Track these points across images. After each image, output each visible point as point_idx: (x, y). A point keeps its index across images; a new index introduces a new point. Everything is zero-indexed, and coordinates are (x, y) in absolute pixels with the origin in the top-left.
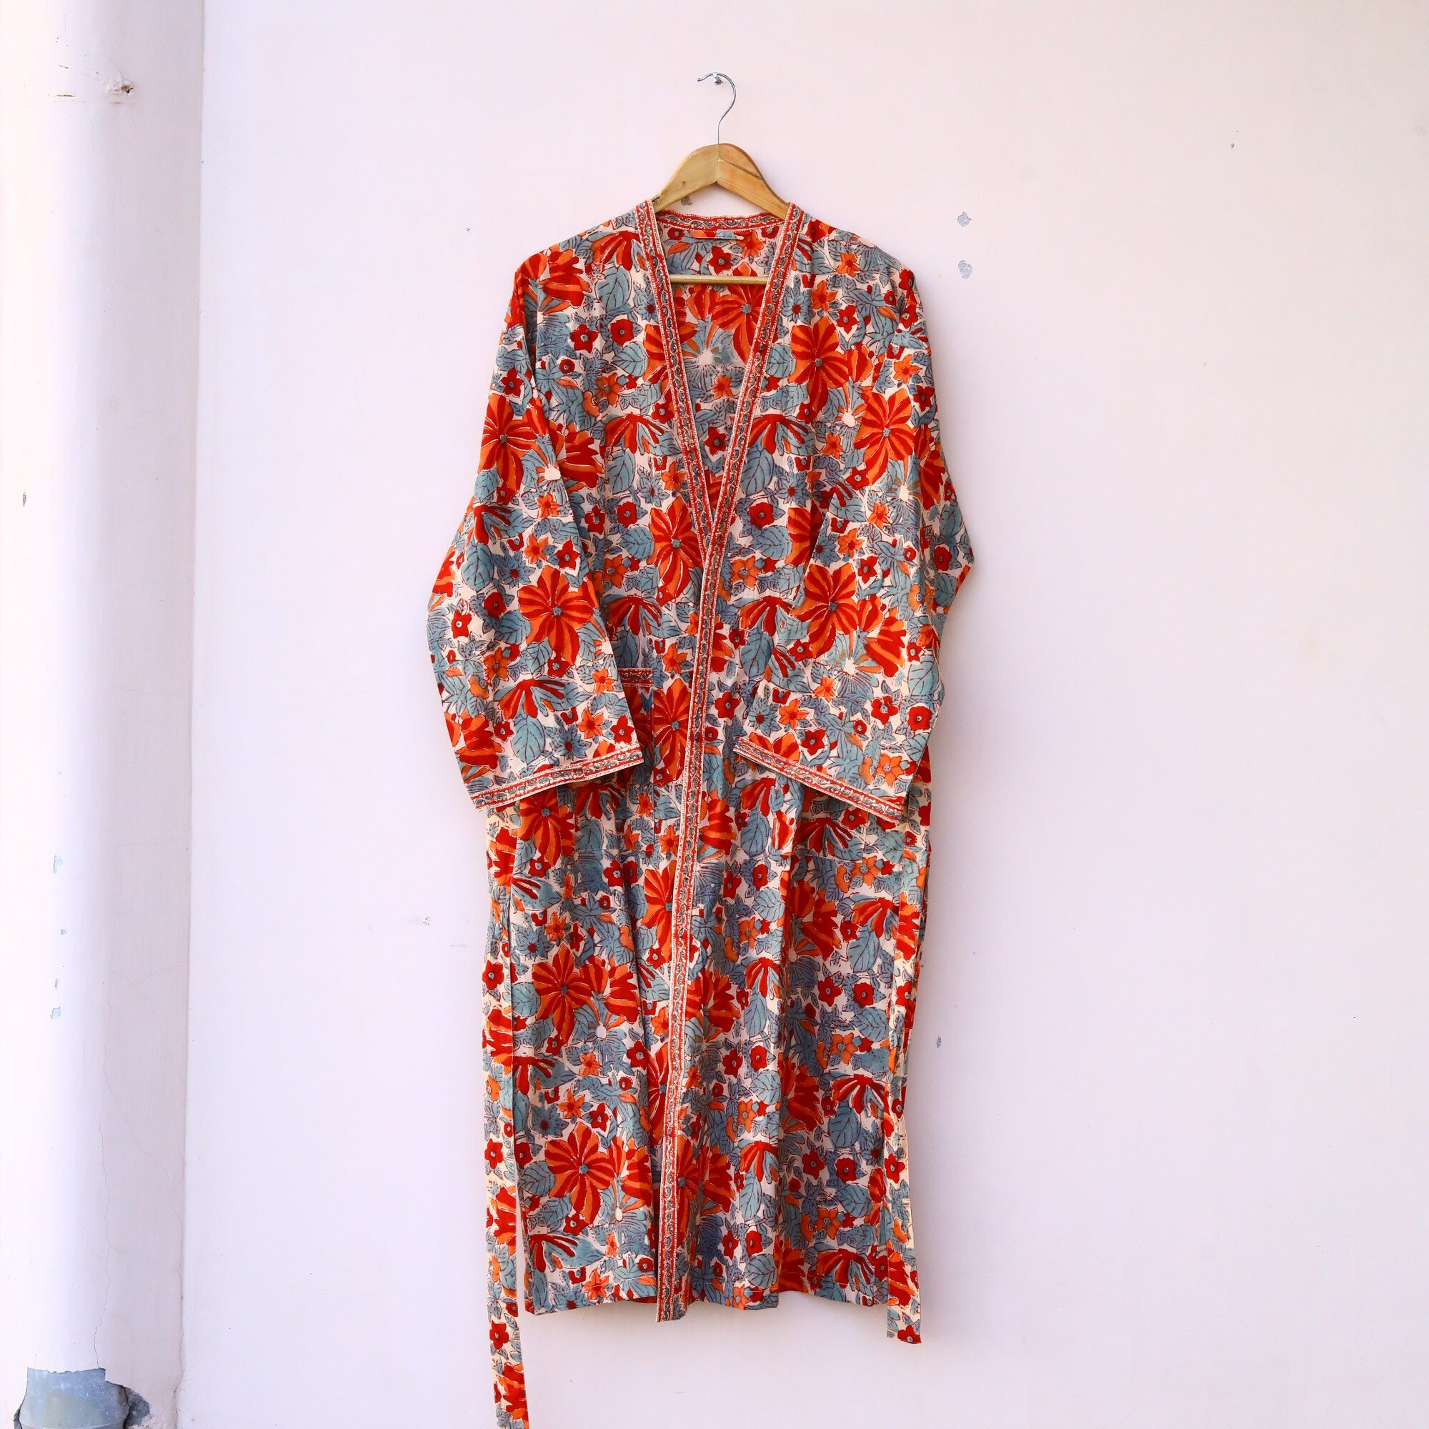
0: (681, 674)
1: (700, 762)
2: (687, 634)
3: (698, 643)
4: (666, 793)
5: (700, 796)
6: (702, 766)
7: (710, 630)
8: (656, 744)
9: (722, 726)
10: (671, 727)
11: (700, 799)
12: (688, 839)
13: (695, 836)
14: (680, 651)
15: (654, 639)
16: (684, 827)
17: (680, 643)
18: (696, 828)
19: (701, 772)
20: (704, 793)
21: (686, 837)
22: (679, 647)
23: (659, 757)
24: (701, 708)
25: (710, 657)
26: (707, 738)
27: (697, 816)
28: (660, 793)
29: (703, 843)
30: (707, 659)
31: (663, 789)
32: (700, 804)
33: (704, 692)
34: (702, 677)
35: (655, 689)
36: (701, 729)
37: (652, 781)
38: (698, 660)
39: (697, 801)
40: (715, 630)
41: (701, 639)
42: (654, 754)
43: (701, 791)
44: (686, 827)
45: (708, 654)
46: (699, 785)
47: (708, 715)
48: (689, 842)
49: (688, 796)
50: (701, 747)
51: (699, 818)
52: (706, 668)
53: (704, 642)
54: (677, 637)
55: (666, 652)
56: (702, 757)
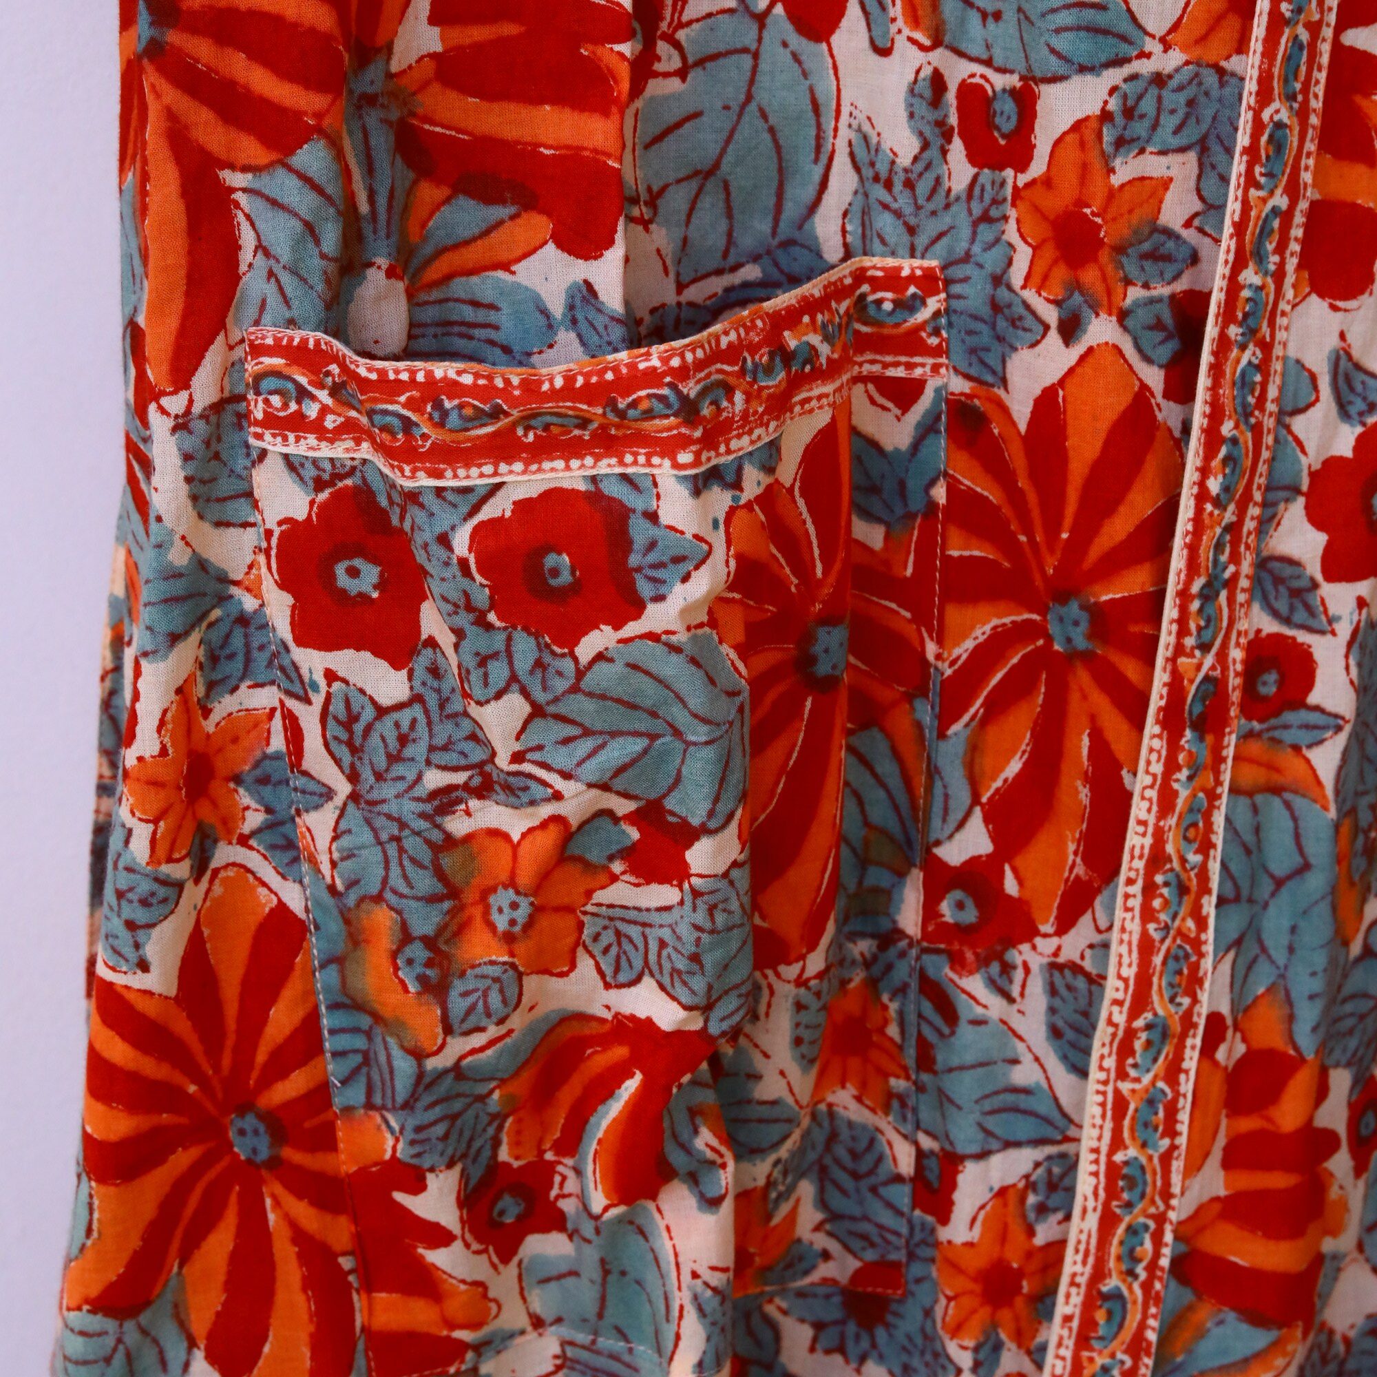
0: (1123, 317)
1: (1206, 847)
2: (1175, 58)
3: (1245, 119)
4: (995, 1006)
5: (1195, 1041)
6: (1215, 868)
7: (1314, 29)
8: (946, 719)
9: (1344, 630)
10: (1039, 630)
11: (1191, 1061)
12: (1112, 1283)
13: (1152, 1267)
14: (1125, 170)
15: (958, 71)
16: (1092, 1221)
17: (1129, 113)
18: (1161, 1219)
19: (1209, 906)
20: (1215, 1020)
21: (1099, 1274)
22: (1120, 143)
23: (961, 794)
24: (1234, 529)
25: (1303, 205)
26: (1254, 705)
27: (1166, 1158)
28: (961, 1001)
29: (1188, 1296)
30: (1286, 217)
31: (975, 984)
32: (1187, 1085)
33: (1257, 430)
34: (1253, 332)
35: (959, 385)
36: (1222, 656)
37: (909, 917)
38: (1240, 228)
39: (1173, 1072)
40: (1339, 29)
41: (1264, 96)
42: (933, 772)
43: (1203, 1010)
44: (1108, 1222)
45: (1293, 190)
46: (1193, 983)
47: (1264, 563)
48: (1117, 1296)
49: (1125, 1049)
50: (1218, 759)
51: (1177, 1165)
52: (1279, 275)
53: (1278, 111)
54: (1114, 76)
55: (1038, 167)
56: (1219, 820)
